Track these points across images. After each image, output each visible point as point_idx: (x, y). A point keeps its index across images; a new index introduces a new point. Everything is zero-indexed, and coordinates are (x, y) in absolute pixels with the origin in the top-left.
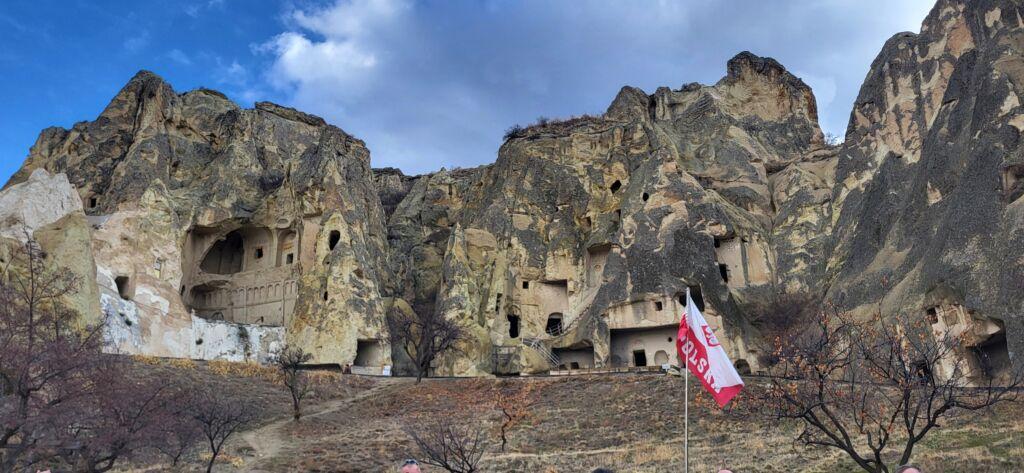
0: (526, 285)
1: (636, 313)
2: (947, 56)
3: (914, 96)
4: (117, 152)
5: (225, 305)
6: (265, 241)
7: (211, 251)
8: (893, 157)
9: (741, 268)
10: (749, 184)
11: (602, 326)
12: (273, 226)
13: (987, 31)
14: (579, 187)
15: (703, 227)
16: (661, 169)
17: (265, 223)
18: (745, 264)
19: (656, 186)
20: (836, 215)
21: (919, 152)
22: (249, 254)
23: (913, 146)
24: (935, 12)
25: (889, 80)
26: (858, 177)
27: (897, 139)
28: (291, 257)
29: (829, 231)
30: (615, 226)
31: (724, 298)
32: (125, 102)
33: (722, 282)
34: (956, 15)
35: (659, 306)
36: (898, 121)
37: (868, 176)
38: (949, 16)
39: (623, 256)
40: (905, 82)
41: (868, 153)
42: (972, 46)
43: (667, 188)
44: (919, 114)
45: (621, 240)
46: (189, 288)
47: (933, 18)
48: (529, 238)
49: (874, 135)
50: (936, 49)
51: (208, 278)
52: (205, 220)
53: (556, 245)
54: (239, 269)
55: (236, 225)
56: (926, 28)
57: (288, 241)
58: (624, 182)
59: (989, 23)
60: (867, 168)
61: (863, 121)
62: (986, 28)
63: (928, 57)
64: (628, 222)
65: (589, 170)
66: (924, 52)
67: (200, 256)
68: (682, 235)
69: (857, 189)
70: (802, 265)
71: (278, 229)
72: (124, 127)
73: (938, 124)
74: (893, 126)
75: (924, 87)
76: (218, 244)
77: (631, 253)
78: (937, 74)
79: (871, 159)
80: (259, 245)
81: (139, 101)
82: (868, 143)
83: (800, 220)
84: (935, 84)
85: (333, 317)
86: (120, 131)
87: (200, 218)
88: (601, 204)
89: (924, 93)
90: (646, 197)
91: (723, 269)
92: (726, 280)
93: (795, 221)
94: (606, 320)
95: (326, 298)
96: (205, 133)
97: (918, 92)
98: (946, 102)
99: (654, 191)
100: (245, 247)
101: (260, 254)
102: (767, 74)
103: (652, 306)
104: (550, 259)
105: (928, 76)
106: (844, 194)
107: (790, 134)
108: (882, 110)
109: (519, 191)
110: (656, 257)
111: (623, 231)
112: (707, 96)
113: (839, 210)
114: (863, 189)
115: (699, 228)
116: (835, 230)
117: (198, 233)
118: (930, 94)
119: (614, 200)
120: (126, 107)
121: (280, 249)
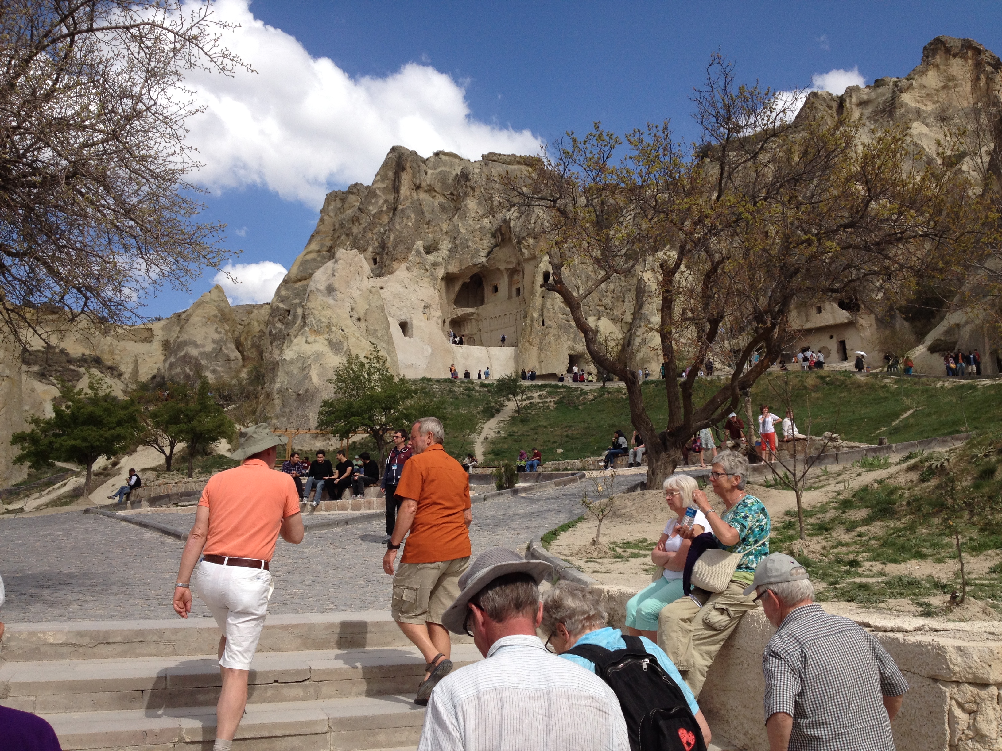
1: (801, 316)
4: (385, 219)
5: (475, 331)
6: (499, 279)
7: (460, 291)
12: (502, 267)
17: (497, 265)
22: (488, 291)
28: (518, 290)
35: (819, 310)
46: (448, 321)
51: (460, 311)
52: (454, 268)
54: (482, 303)
55: (476, 270)
57: (516, 277)
67: (453, 296)
71: (507, 270)
72: (387, 197)
76: (465, 286)
80: (495, 283)
81: (396, 175)
85: (550, 338)
86: (385, 202)
87: (449, 267)
95: (543, 325)
96: (446, 193)
100: (485, 285)
101: (496, 289)
102: (963, 57)
103: (813, 310)
117: (449, 279)
120: (387, 181)
121: (510, 284)
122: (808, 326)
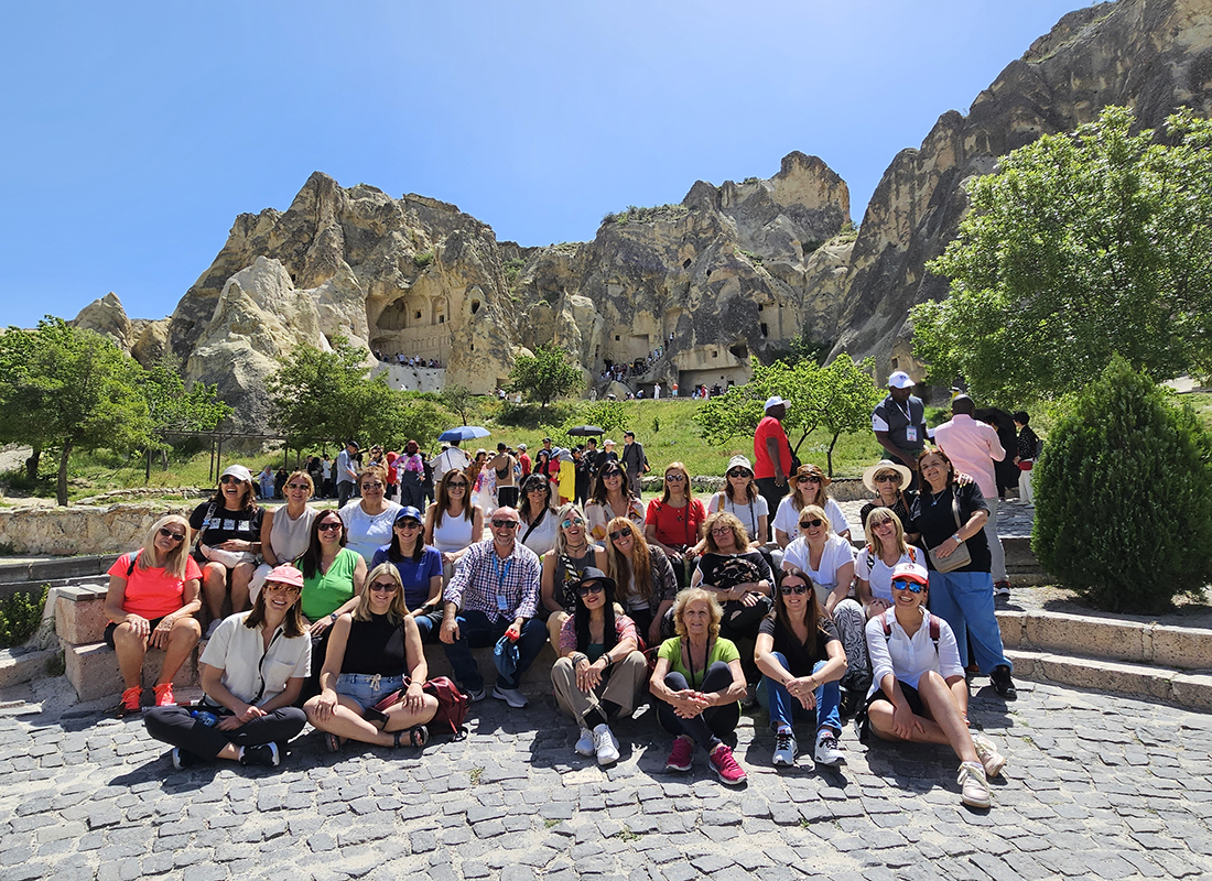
0: (617, 338)
1: (699, 358)
2: (935, 171)
3: (910, 201)
4: (306, 239)
5: (397, 352)
6: (423, 306)
7: (383, 313)
8: (891, 246)
9: (778, 326)
10: (788, 262)
11: (673, 368)
12: (427, 294)
13: (965, 152)
14: (660, 263)
15: (751, 295)
16: (722, 250)
17: (421, 293)
18: (780, 323)
19: (717, 264)
20: (848, 288)
21: (908, 243)
22: (410, 315)
23: (904, 239)
24: (931, 134)
25: (894, 186)
26: (866, 261)
27: (895, 232)
28: (442, 318)
29: (842, 300)
30: (686, 293)
31: (763, 348)
32: (306, 198)
33: (762, 337)
34: (946, 137)
35: (715, 354)
36: (897, 219)
37: (872, 260)
38: (940, 139)
39: (691, 316)
40: (904, 189)
41: (874, 242)
42: (954, 164)
43: (725, 266)
44: (911, 215)
45: (689, 306)
47: (930, 139)
48: (621, 302)
49: (879, 228)
50: (929, 165)
51: (382, 334)
52: (378, 291)
53: (641, 307)
54: (404, 326)
55: (400, 294)
56: (924, 146)
57: (440, 306)
58: (693, 261)
59: (967, 148)
60: (873, 254)
61: (873, 217)
62: (964, 150)
63: (922, 171)
64: (694, 291)
65: (668, 250)
66: (920, 167)
67: (374, 320)
68: (735, 302)
69: (864, 269)
70: (821, 324)
71: (431, 297)
72: (308, 218)
73: (922, 225)
74: (893, 224)
75: (917, 194)
76: (387, 310)
77: (695, 315)
78: (927, 185)
79: (875, 247)
80: (418, 309)
81: (317, 197)
82: (875, 235)
83: (823, 291)
84: (925, 192)
85: (478, 362)
86: (305, 221)
87: (374, 289)
88: (675, 276)
89: (917, 198)
90: (709, 273)
91: (764, 327)
92: (766, 335)
93: (819, 291)
94: (676, 363)
95: (472, 349)
96: (369, 222)
97: (912, 198)
98: (929, 206)
99: (716, 268)
100: (408, 310)
101: (419, 315)
102: (813, 170)
103: (710, 354)
104: (636, 318)
105: (921, 187)
106: (855, 272)
107: (826, 220)
108: (887, 210)
109: (613, 264)
110: (714, 319)
111: (691, 298)
112: (763, 189)
113: (850, 284)
114: (868, 269)
115: (747, 297)
116: (846, 300)
117: (372, 300)
118: (920, 200)
119: (684, 274)
120: (308, 202)
121: (434, 311)
122: (704, 366)
